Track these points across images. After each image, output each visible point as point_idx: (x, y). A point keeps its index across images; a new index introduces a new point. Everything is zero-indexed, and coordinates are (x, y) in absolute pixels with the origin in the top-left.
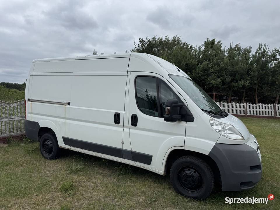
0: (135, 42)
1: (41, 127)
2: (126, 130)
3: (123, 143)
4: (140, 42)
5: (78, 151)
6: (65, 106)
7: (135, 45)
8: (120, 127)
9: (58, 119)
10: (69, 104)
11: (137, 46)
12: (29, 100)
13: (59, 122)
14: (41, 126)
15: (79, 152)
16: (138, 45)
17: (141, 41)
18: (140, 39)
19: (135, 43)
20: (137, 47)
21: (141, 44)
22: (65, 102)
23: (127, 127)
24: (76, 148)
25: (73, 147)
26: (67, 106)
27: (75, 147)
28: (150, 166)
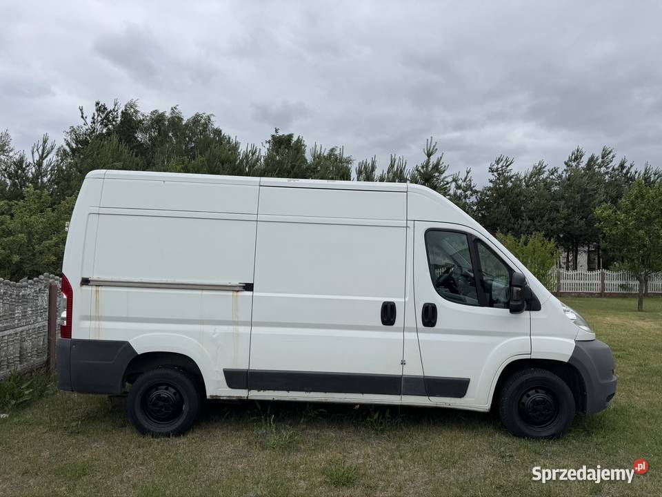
0: (81, 110)
1: (139, 354)
2: (410, 336)
3: (403, 363)
4: (97, 111)
5: (271, 399)
6: (235, 293)
7: (82, 117)
8: (397, 330)
9: (208, 329)
10: (249, 287)
11: (89, 120)
12: (85, 282)
13: (214, 334)
14: (140, 349)
15: (276, 399)
16: (93, 118)
17: (101, 109)
18: (98, 104)
19: (82, 113)
20: (90, 124)
21: (99, 118)
22: (236, 282)
23: (410, 330)
24: (267, 391)
25: (259, 390)
26: (241, 294)
27: (265, 389)
28: (462, 399)
